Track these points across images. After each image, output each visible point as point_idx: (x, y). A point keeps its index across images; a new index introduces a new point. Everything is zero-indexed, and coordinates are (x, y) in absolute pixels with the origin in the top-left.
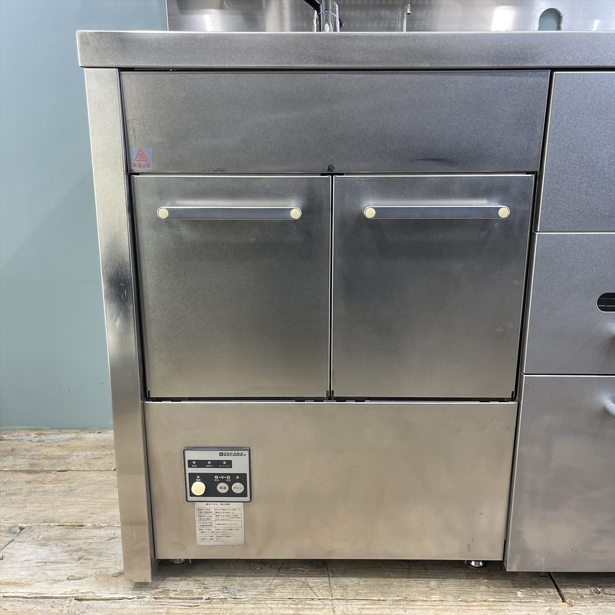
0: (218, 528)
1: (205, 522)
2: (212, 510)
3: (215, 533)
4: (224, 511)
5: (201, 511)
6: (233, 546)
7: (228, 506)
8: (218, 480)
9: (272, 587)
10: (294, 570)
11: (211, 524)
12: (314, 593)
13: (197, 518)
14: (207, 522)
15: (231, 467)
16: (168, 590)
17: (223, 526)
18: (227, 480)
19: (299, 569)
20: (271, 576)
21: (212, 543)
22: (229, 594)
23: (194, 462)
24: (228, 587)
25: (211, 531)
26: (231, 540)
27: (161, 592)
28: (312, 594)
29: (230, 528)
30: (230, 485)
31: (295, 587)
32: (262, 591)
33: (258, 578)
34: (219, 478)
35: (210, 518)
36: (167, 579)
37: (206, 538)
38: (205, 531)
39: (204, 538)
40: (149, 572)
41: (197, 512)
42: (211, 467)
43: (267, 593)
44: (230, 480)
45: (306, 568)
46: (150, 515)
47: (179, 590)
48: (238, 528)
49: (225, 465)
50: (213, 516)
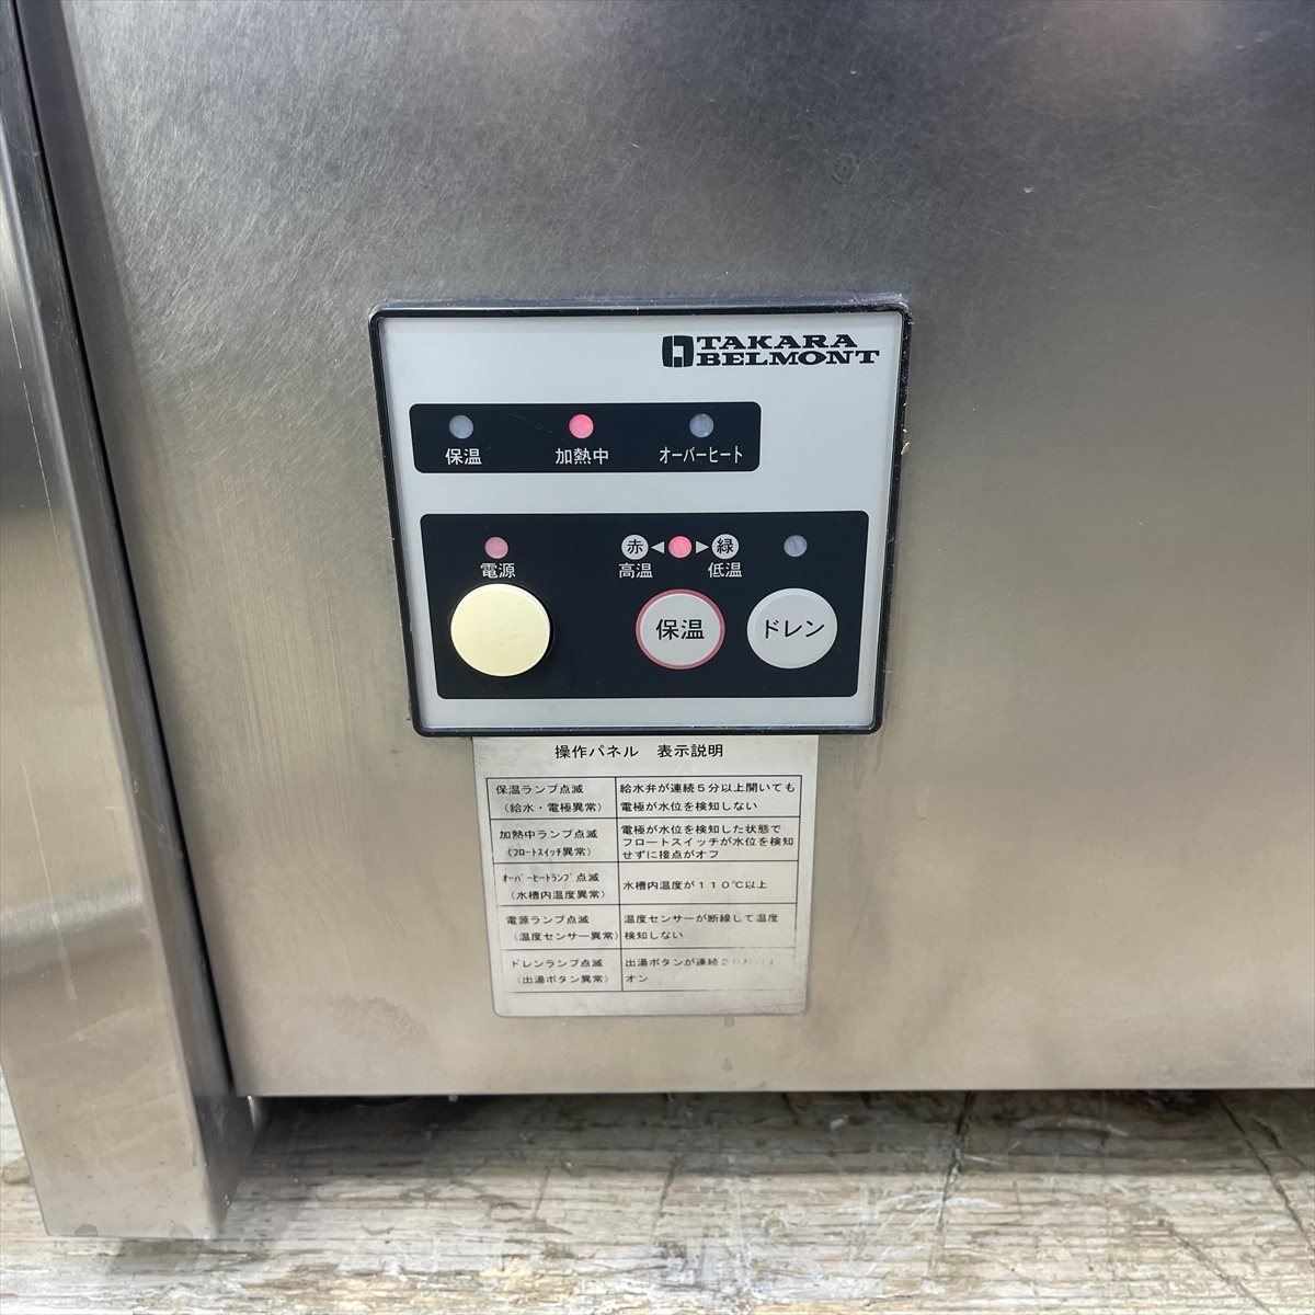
0: (636, 912)
1: (545, 870)
2: (597, 792)
3: (615, 943)
4: (682, 797)
5: (523, 799)
6: (729, 1017)
7: (707, 764)
8: (646, 572)
9: (956, 1243)
10: (1044, 1130)
11: (588, 886)
12: (1227, 1279)
13: (495, 850)
14: (559, 870)
15: (750, 462)
16: (329, 1270)
17: (672, 895)
18: (714, 571)
19: (1072, 1121)
20: (927, 1170)
21: (594, 1004)
22: (706, 1296)
23: (462, 428)
24: (693, 1249)
25: (587, 929)
26: (723, 983)
27: (283, 1286)
28: (1218, 1285)
29: (718, 911)
30: (735, 604)
31: (1098, 1245)
32: (903, 1269)
33: (851, 1181)
34: (651, 556)
35: (584, 843)
36: (324, 1191)
37: (557, 972)
38: (552, 929)
39: (545, 972)
40: (193, 1178)
41: (490, 812)
42: (594, 467)
43: (939, 1290)
44: (736, 572)
45: (1117, 1123)
46: (165, 828)
47: (393, 1271)
48: (767, 910)
49: (702, 444)
50: (607, 830)
